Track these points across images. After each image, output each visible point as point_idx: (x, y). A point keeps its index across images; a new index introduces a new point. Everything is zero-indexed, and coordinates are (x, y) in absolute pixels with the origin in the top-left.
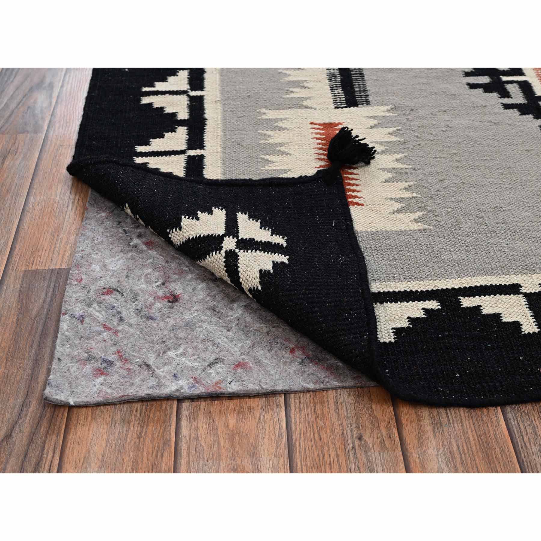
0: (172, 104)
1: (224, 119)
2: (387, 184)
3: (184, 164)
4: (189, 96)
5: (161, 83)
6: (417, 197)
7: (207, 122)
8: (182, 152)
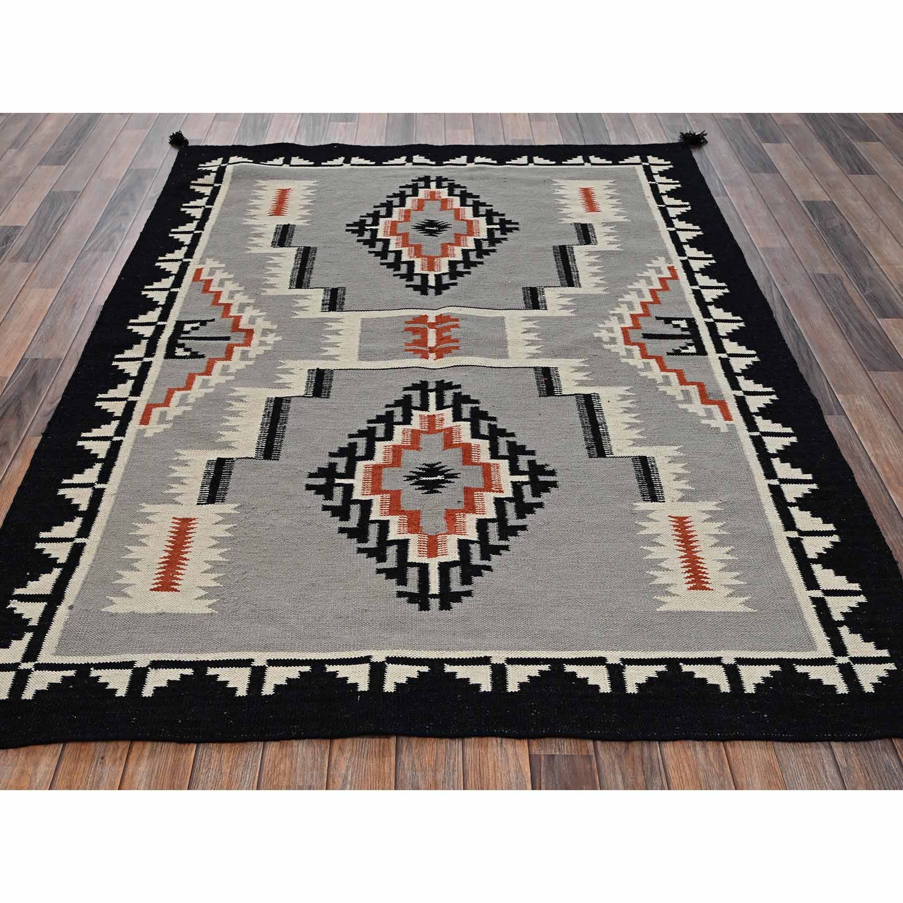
0: (79, 496)
1: (112, 511)
2: (205, 574)
3: (68, 551)
4: (94, 489)
5: (79, 475)
6: (219, 587)
7: (99, 514)
8: (71, 540)
